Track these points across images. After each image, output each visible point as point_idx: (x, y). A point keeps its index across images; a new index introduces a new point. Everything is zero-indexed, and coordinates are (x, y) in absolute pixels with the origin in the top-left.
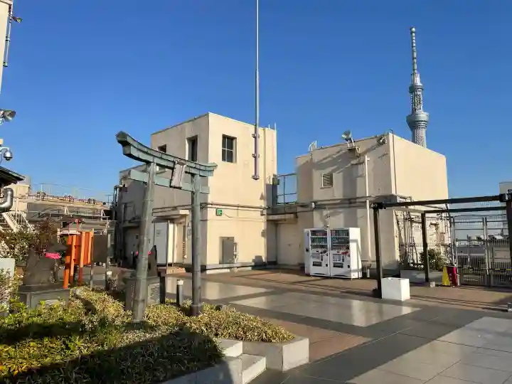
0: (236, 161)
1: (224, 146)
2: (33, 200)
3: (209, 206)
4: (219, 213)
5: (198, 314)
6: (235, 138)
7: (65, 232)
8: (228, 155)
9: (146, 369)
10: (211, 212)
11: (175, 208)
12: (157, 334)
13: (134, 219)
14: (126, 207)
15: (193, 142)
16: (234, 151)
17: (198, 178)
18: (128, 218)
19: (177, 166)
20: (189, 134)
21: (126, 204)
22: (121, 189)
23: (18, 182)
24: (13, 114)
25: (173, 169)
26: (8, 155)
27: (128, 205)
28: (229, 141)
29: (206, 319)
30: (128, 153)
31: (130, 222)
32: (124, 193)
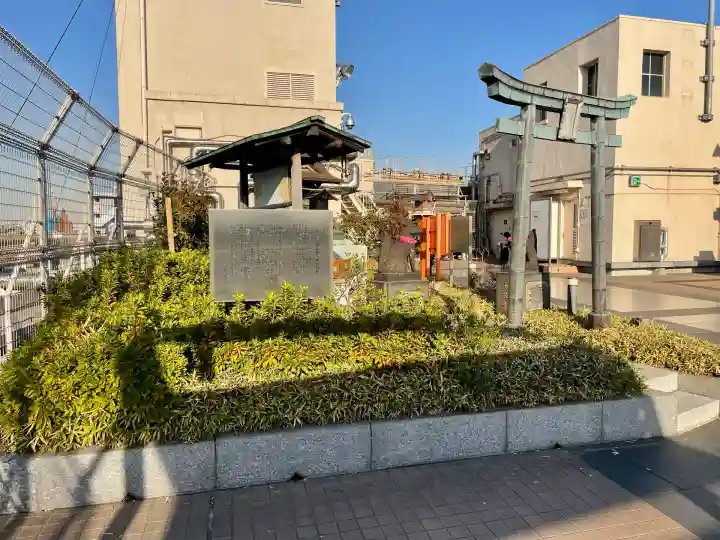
0: (668, 95)
1: (645, 69)
2: (379, 178)
3: (616, 172)
4: (634, 183)
5: (601, 327)
6: (667, 53)
7: (417, 213)
8: (654, 84)
9: (529, 385)
10: (620, 183)
11: (560, 178)
12: (543, 345)
13: (500, 197)
14: (489, 181)
15: (591, 70)
16: (664, 76)
17: (602, 122)
18: (493, 196)
19: (569, 107)
20: (584, 58)
21: (489, 177)
22: (482, 156)
23: (365, 150)
24: (351, 69)
25: (560, 111)
26: (350, 122)
27: (492, 178)
28: (655, 61)
29: (616, 335)
30: (495, 93)
31: (495, 202)
32: (486, 163)
